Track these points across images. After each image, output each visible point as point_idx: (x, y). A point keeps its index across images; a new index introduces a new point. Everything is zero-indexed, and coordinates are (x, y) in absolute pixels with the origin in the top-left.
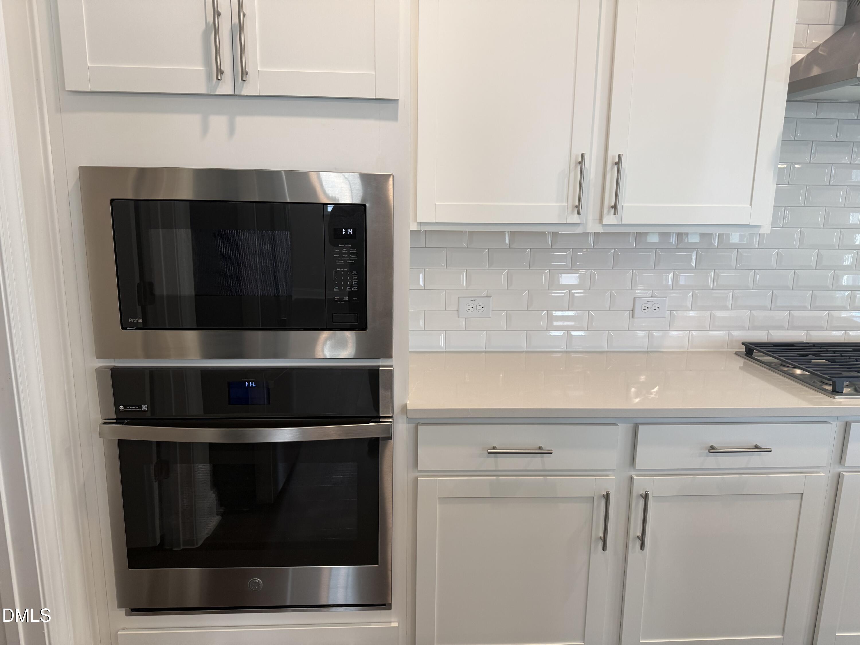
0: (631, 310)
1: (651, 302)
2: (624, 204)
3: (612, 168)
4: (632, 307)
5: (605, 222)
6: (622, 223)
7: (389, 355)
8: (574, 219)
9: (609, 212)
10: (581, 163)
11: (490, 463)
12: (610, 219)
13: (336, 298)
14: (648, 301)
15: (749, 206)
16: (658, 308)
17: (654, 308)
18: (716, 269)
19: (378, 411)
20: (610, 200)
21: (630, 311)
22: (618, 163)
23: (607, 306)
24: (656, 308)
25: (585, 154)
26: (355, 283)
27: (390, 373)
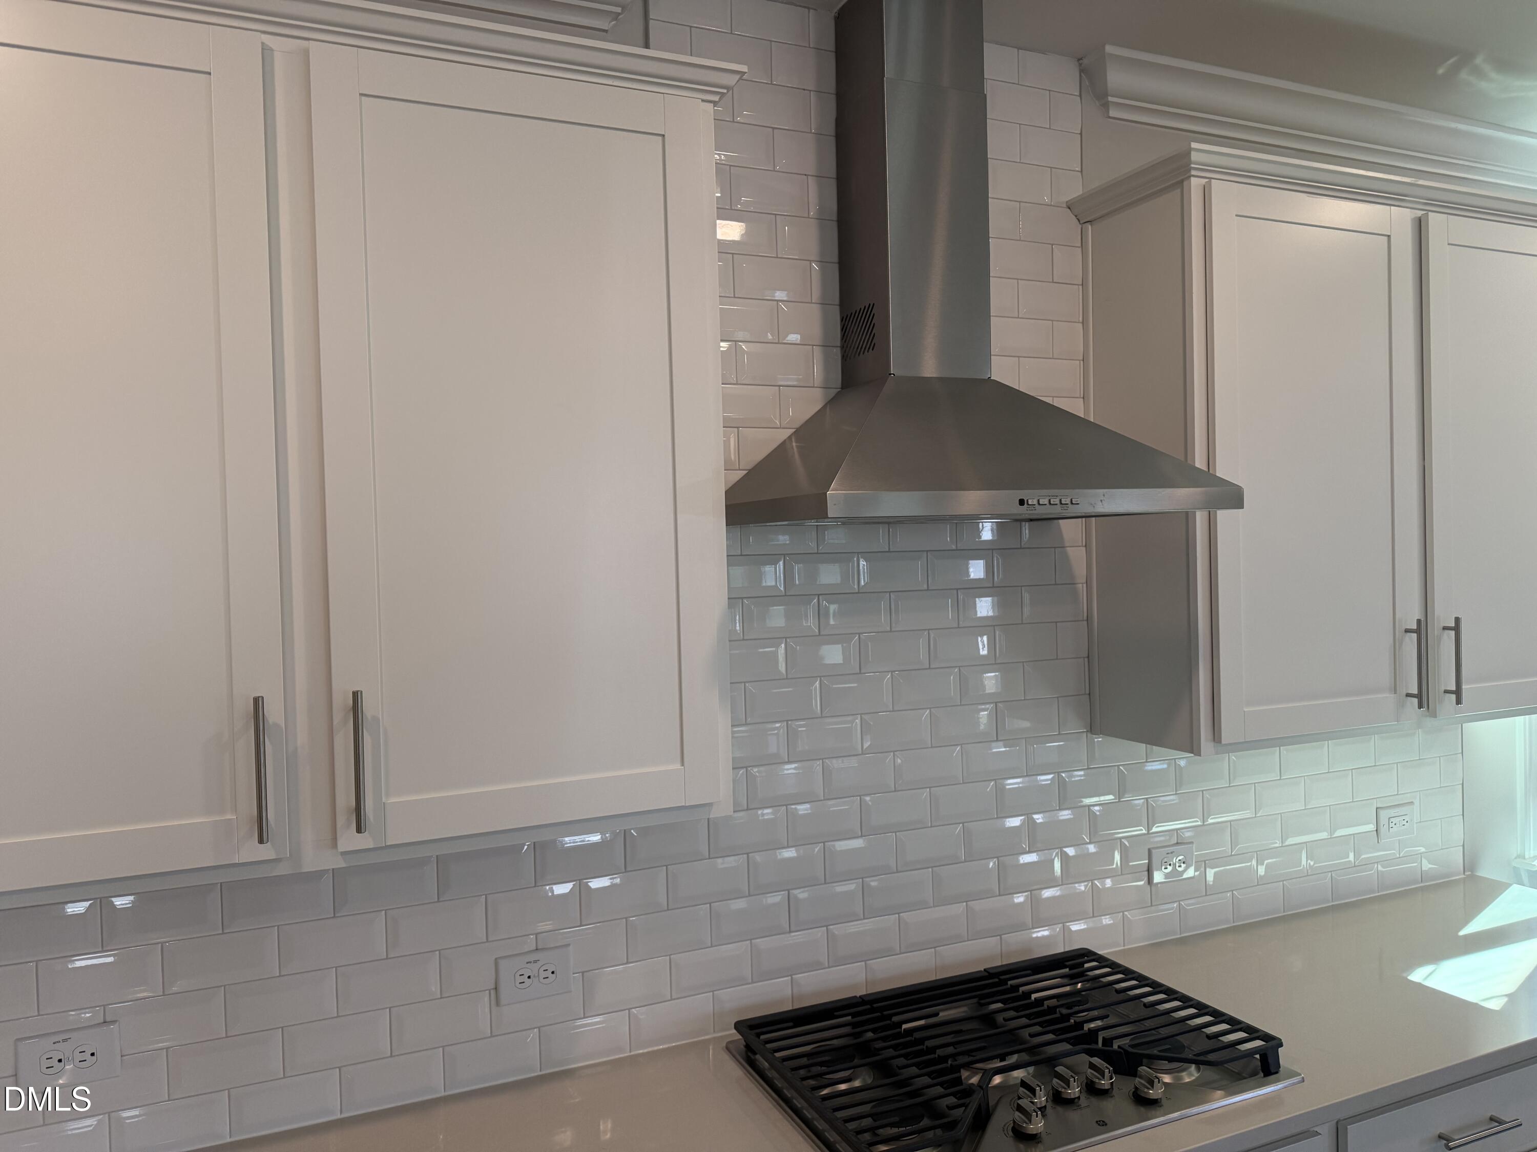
0: (493, 989)
1: (535, 962)
4: (493, 981)
5: (342, 845)
6: (388, 844)
8: (259, 849)
9: (348, 824)
10: (260, 719)
12: (350, 840)
14: (527, 963)
15: (678, 766)
16: (553, 973)
17: (543, 974)
18: (669, 865)
21: (490, 990)
22: (354, 712)
23: (435, 988)
24: (549, 973)
25: (263, 698)
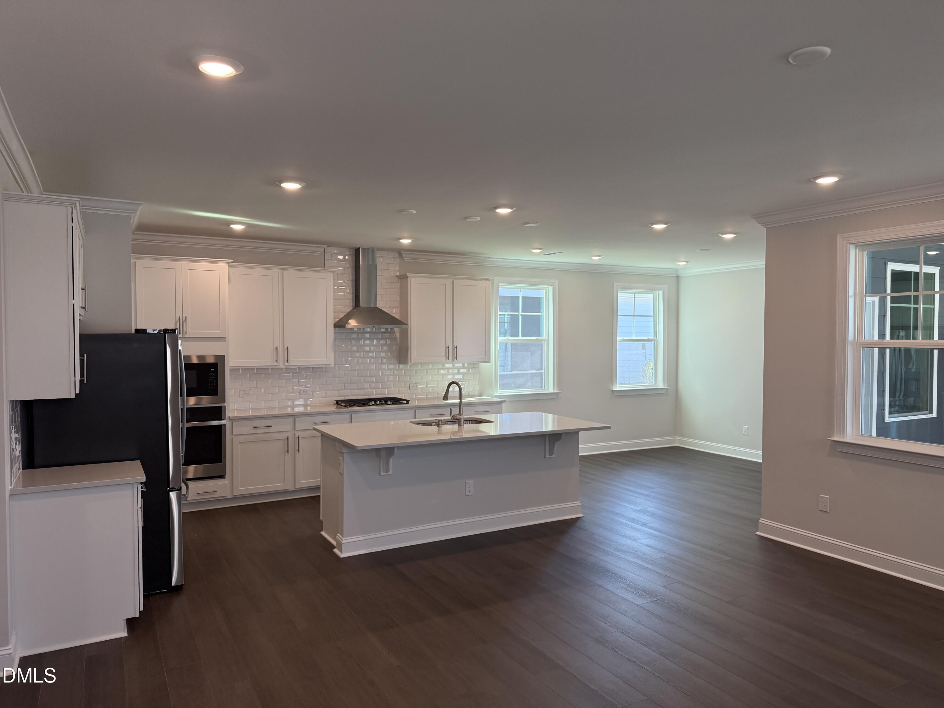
2: (290, 360)
3: (286, 350)
5: (285, 365)
6: (291, 365)
7: (224, 402)
8: (276, 364)
9: (286, 362)
10: (277, 349)
11: (254, 431)
12: (286, 364)
13: (209, 387)
15: (325, 359)
19: (222, 418)
20: (286, 359)
22: (287, 349)
25: (278, 346)
26: (215, 383)
27: (225, 407)
